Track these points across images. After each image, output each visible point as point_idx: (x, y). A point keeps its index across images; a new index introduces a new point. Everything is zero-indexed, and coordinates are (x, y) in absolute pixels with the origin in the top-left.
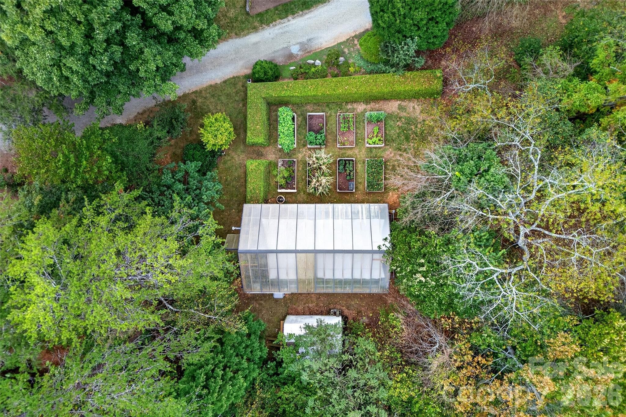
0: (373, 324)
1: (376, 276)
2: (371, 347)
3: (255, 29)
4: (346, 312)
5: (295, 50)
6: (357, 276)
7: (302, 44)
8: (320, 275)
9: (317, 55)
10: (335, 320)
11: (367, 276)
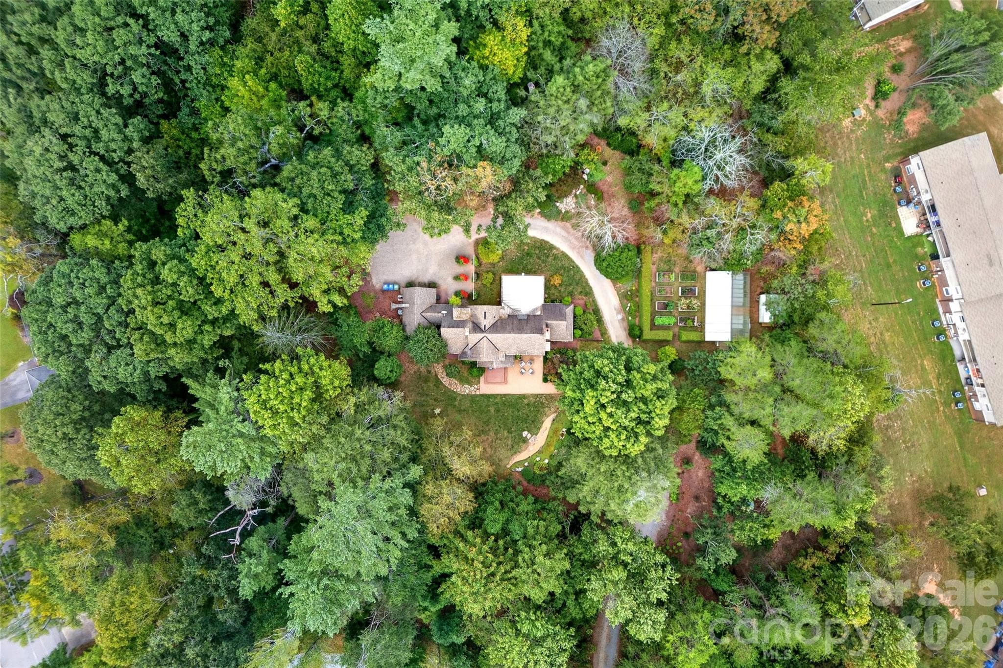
0: (765, 280)
1: (742, 278)
2: (776, 281)
3: (609, 337)
4: (758, 292)
5: (620, 317)
6: (742, 287)
7: (617, 313)
8: (741, 304)
9: (623, 307)
10: (763, 298)
11: (742, 282)
